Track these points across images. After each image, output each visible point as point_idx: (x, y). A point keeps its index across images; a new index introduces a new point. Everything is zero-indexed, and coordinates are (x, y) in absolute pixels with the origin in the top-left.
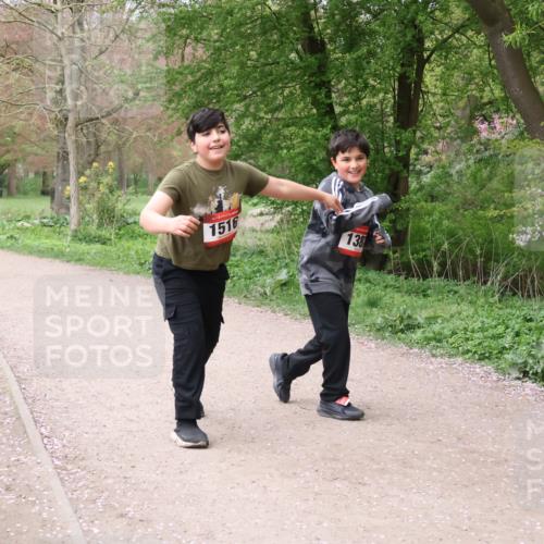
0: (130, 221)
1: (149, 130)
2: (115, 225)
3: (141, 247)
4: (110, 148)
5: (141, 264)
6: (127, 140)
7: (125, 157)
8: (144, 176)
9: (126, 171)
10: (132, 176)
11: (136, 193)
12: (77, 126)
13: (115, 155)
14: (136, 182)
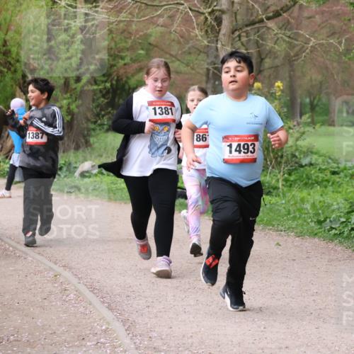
0: (305, 161)
1: (332, 34)
2: (284, 168)
3: (318, 197)
4: (278, 62)
5: (320, 222)
6: (302, 50)
7: (298, 74)
8: (324, 100)
9: (299, 92)
10: (308, 100)
11: (313, 123)
12: (233, 33)
13: (285, 72)
14: (313, 107)
